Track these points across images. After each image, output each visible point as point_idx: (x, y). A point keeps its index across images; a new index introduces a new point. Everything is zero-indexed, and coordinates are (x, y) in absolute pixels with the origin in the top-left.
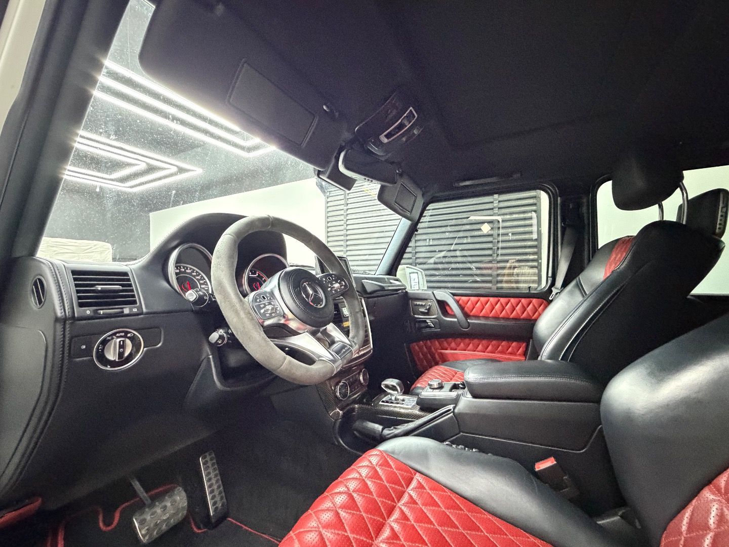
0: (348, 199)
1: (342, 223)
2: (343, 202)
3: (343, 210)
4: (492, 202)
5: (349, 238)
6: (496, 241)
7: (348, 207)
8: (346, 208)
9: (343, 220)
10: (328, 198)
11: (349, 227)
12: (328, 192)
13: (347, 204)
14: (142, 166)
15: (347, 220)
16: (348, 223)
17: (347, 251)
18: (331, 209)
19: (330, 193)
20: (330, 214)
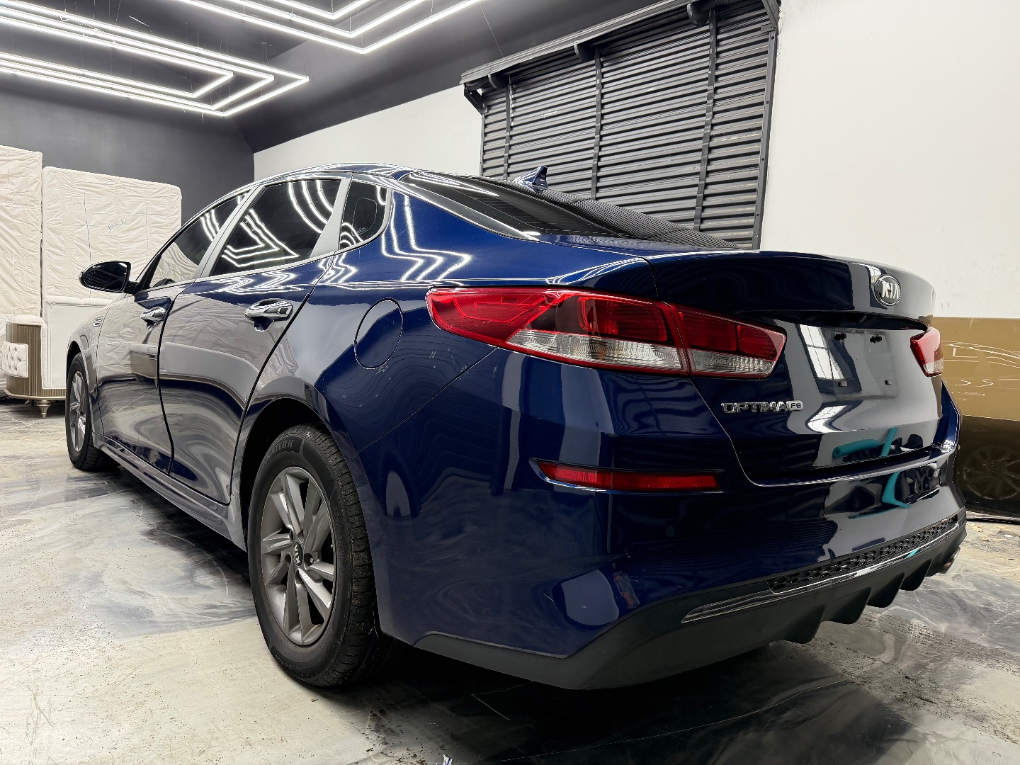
0: (513, 118)
1: (501, 161)
2: (504, 124)
3: (504, 138)
4: (704, 115)
6: (703, 182)
7: (512, 133)
8: (508, 134)
9: (503, 157)
10: (486, 117)
13: (512, 127)
14: (228, 76)
15: (510, 156)
16: (510, 161)
18: (489, 137)
19: (489, 109)
20: (487, 147)
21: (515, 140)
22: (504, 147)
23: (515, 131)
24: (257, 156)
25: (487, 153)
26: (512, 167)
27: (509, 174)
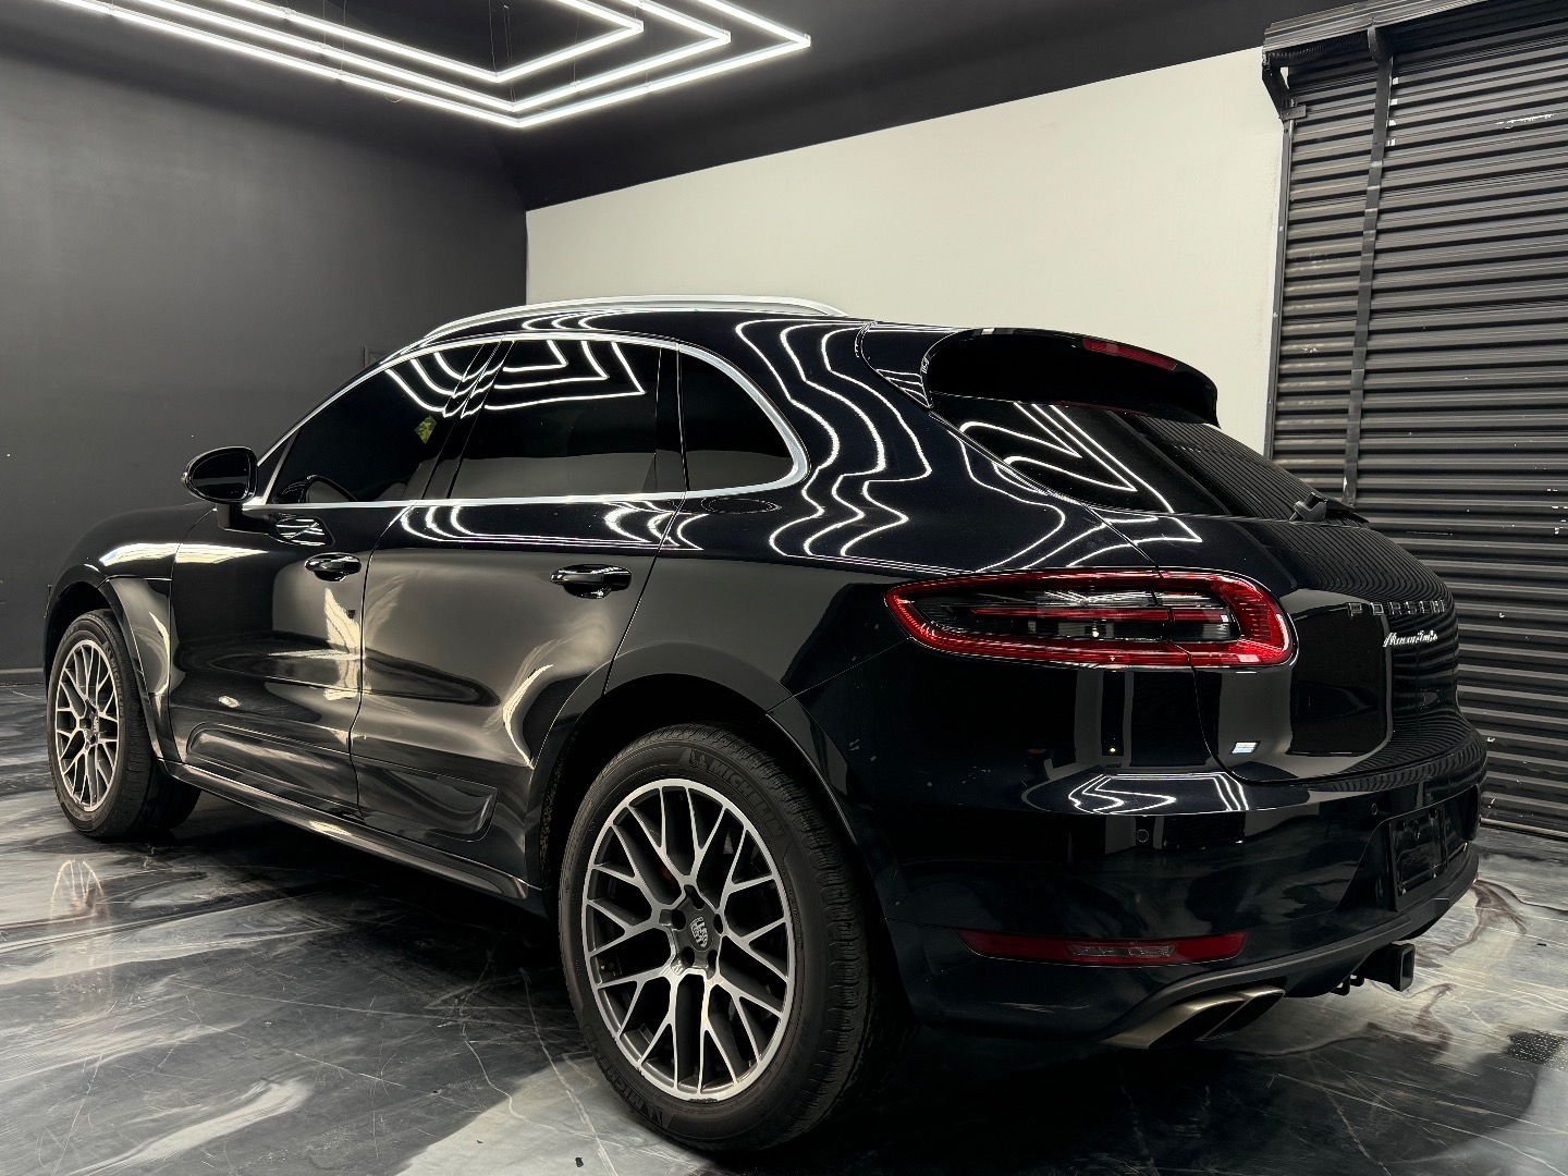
0: (1392, 129)
1: (1355, 224)
2: (1366, 142)
3: (1365, 172)
5: (1382, 281)
7: (1388, 163)
8: (1377, 164)
9: (1361, 214)
10: (1297, 127)
11: (1386, 241)
12: (1300, 104)
13: (1388, 149)
15: (1381, 212)
16: (1381, 225)
17: (1371, 333)
18: (1304, 172)
19: (1307, 111)
20: (1300, 192)
21: (1392, 179)
22: (1364, 192)
23: (1395, 158)
24: (536, 219)
25: (1294, 206)
26: (1383, 237)
27: (1377, 252)
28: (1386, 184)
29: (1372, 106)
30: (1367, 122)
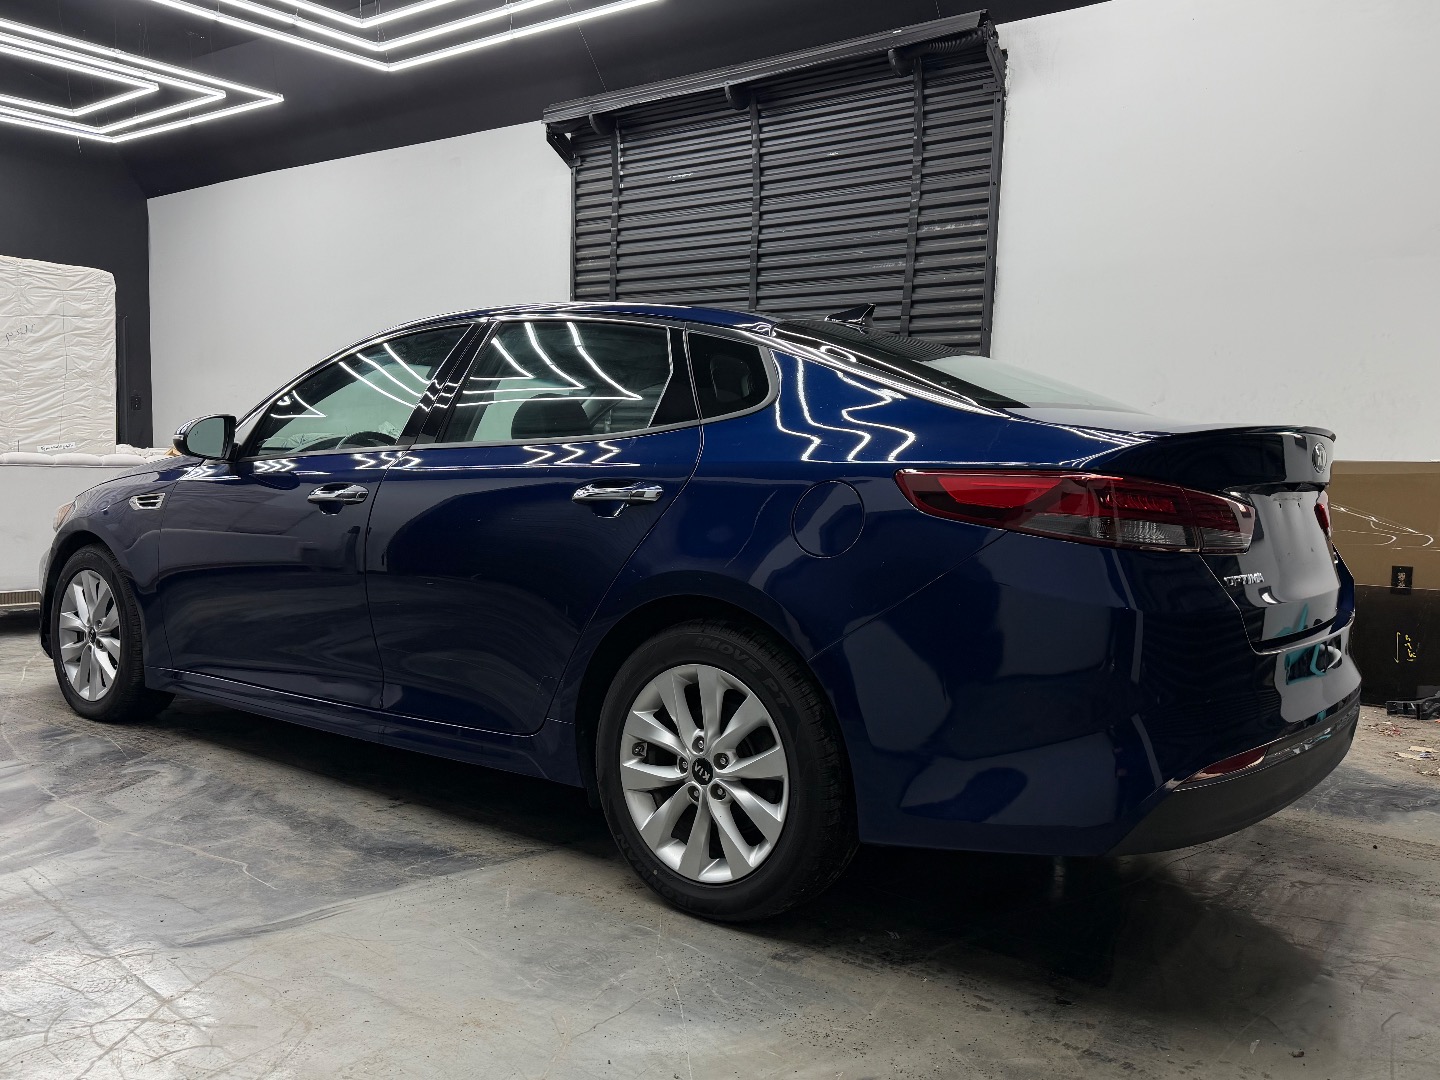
0: (622, 177)
3: (610, 204)
6: (910, 284)
9: (609, 231)
10: (578, 172)
12: (578, 157)
14: (153, 89)
15: (619, 231)
16: (620, 239)
18: (584, 201)
19: (582, 161)
20: (582, 215)
21: (627, 209)
22: (609, 217)
23: (627, 196)
25: (581, 223)
26: (623, 247)
27: (619, 257)
28: (621, 212)
29: (610, 161)
30: (608, 173)
